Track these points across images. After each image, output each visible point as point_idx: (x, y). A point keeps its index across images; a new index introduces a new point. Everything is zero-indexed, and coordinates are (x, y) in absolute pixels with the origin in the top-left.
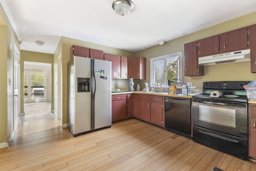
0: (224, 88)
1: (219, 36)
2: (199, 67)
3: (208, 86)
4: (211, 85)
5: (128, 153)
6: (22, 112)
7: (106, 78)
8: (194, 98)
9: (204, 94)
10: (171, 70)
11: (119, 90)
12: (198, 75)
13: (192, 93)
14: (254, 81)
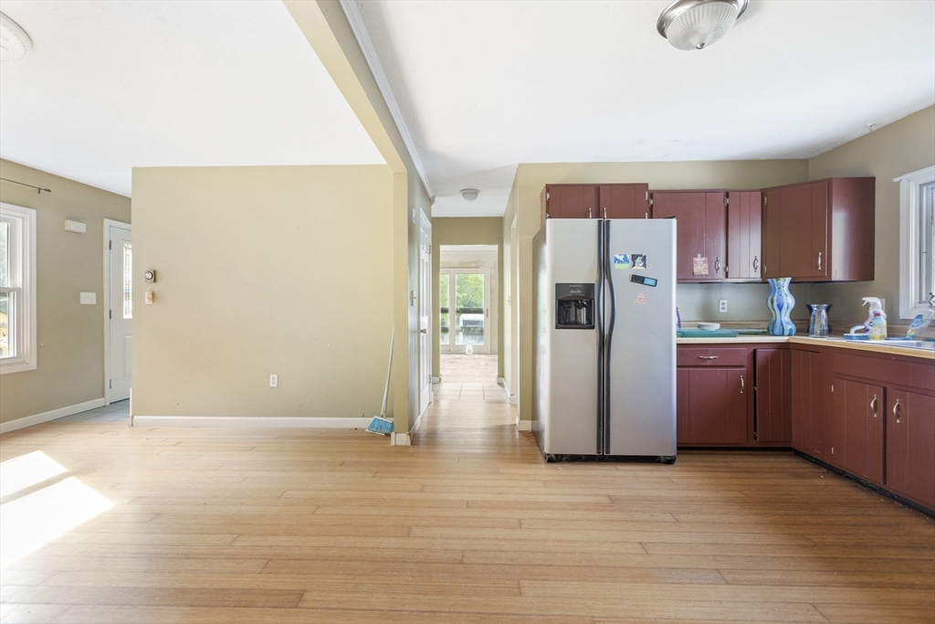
5: (724, 566)
6: (435, 372)
7: (652, 282)
11: (716, 327)
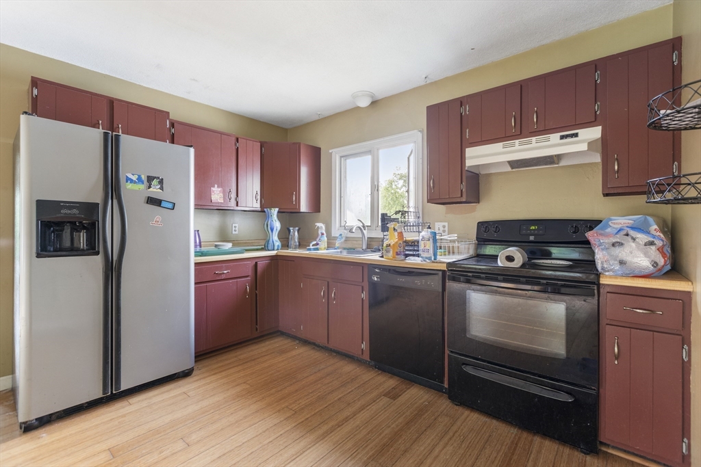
0: (532, 238)
1: (521, 86)
2: (467, 177)
3: (490, 233)
4: (487, 229)
8: (451, 270)
9: (479, 257)
10: (398, 190)
11: (229, 246)
12: (464, 200)
13: (447, 253)
14: (611, 220)
